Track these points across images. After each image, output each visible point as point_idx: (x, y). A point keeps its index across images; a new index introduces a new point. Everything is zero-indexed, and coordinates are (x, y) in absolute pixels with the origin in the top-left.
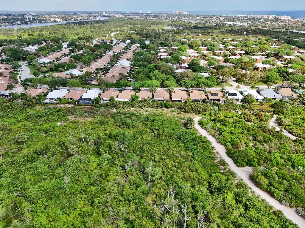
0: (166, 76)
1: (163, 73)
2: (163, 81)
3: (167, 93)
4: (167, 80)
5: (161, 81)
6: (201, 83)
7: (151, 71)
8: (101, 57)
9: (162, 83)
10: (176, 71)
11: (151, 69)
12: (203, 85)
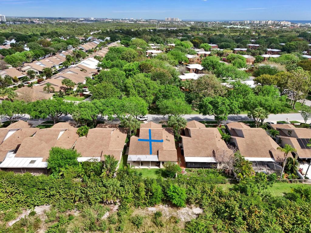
0: (163, 87)
1: (155, 80)
2: (157, 98)
3: (167, 132)
4: (165, 97)
5: (153, 97)
6: (256, 106)
7: (130, 75)
8: (54, 54)
9: (154, 102)
10: (181, 77)
11: (130, 71)
12: (264, 111)
